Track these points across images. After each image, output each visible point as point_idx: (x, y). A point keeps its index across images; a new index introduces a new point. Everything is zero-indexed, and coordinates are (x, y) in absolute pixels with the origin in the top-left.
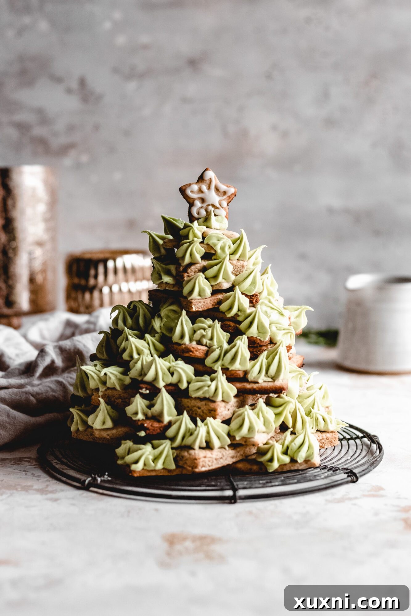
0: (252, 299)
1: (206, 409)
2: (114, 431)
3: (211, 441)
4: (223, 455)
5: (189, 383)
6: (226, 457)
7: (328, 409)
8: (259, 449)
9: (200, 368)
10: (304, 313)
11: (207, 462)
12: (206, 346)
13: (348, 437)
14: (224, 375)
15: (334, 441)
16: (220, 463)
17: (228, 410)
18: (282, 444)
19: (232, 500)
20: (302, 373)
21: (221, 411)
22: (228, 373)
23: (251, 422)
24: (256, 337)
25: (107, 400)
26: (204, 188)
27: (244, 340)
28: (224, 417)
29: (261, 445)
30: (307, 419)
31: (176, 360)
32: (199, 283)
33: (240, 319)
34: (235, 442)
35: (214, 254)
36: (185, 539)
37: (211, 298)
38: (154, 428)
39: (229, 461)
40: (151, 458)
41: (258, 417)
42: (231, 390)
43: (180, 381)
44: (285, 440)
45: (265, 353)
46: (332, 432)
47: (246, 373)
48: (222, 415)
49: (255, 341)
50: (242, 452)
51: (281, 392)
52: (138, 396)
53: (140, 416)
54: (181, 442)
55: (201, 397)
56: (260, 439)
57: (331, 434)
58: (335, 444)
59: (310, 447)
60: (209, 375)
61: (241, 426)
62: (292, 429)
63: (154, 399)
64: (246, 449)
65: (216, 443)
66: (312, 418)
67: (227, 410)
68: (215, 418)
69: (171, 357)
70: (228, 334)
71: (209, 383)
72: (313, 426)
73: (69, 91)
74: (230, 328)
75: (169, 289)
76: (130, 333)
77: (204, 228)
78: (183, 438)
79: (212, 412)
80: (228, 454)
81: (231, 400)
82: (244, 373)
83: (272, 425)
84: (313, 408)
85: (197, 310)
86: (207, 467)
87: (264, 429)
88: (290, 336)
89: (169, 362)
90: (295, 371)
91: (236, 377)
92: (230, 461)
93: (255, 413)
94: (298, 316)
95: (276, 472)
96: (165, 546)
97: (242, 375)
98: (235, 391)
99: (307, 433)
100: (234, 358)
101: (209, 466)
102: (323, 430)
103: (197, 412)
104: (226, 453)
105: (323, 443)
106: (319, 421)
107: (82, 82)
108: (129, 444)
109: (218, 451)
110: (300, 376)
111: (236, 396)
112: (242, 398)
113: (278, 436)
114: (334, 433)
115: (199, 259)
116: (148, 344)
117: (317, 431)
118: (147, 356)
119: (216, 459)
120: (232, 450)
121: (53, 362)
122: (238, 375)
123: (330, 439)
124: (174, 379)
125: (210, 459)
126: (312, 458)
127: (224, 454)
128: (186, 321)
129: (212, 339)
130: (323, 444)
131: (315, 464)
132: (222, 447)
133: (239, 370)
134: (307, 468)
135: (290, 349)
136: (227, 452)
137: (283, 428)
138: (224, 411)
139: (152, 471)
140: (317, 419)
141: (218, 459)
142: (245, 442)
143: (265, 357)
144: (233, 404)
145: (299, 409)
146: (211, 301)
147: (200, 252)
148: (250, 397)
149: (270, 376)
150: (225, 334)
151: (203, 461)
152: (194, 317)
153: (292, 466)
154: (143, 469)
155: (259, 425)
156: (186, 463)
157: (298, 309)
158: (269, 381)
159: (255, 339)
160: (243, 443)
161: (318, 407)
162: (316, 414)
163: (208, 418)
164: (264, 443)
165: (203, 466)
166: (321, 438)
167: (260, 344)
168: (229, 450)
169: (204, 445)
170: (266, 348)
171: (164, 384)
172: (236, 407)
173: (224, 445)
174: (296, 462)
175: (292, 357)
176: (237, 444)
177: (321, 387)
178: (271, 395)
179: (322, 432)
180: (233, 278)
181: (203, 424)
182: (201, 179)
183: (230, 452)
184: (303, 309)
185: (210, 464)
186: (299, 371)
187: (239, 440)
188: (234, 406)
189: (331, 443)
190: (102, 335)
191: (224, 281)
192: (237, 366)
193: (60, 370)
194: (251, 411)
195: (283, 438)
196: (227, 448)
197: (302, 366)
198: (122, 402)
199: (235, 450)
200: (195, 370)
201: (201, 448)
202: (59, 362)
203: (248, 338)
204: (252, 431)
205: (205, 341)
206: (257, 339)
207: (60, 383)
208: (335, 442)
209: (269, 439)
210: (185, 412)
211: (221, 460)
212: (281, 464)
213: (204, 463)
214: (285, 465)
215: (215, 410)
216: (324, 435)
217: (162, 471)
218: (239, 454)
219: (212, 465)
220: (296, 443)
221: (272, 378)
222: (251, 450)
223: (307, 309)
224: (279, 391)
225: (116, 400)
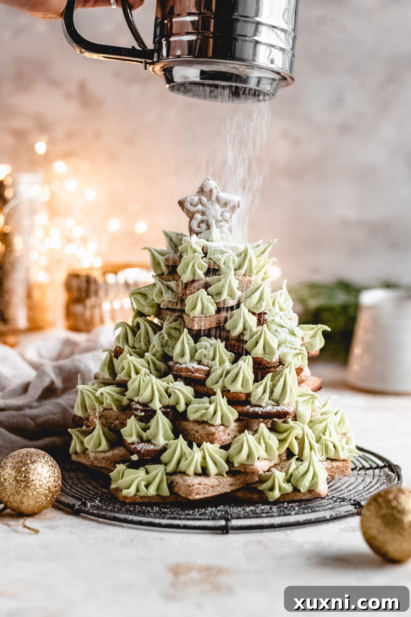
0: (260, 318)
1: (204, 433)
2: (110, 454)
3: (208, 467)
4: (220, 482)
5: (187, 405)
6: (223, 484)
7: (345, 435)
8: (260, 476)
9: (201, 389)
10: (320, 334)
11: (202, 490)
12: (208, 366)
13: (367, 466)
14: (225, 397)
15: (346, 470)
16: (216, 490)
17: (229, 435)
18: (286, 471)
19: (225, 530)
20: (315, 397)
21: (219, 436)
22: (229, 395)
23: (250, 448)
24: (262, 358)
25: (105, 421)
26: (204, 199)
27: (249, 361)
28: (223, 443)
29: (261, 472)
30: (316, 446)
31: (176, 380)
32: (202, 301)
33: (246, 338)
34: (234, 469)
35: (218, 270)
36: (190, 569)
37: (216, 316)
38: (149, 452)
39: (227, 489)
40: (143, 483)
41: (260, 444)
42: (232, 414)
43: (178, 403)
44: (289, 467)
45: (270, 375)
46: (344, 460)
47: (249, 395)
48: (221, 440)
49: (261, 362)
50: (242, 480)
51: (285, 417)
52: (133, 417)
53: (134, 439)
54: (176, 468)
55: (200, 421)
56: (261, 466)
57: (342, 462)
58: (347, 473)
59: (314, 476)
60: (209, 397)
61: (240, 451)
62: (297, 457)
63: (150, 422)
64: (247, 477)
65: (213, 469)
66: (322, 445)
67: (227, 434)
68: (212, 442)
69: (170, 377)
70: (233, 354)
71: (208, 405)
72: (323, 454)
73: (68, 96)
74: (235, 348)
75: (172, 308)
76: (131, 351)
77: (204, 242)
78: (179, 462)
79: (210, 436)
80: (226, 482)
81: (231, 424)
82: (247, 396)
83: (274, 452)
84: (324, 434)
85: (199, 328)
86: (201, 495)
87: (265, 455)
88: (302, 358)
89: (168, 383)
90: (306, 395)
91: (238, 400)
92: (228, 489)
93: (257, 438)
94: (314, 336)
95: (276, 502)
96: (169, 577)
97: (244, 398)
98: (236, 415)
99: (311, 461)
100: (234, 380)
101: (204, 494)
102: (333, 458)
103: (195, 437)
104: (223, 480)
105: (333, 472)
106: (329, 448)
107: (82, 87)
108: (121, 467)
109: (215, 478)
110: (312, 400)
111: (236, 421)
112: (244, 422)
113: (284, 464)
114: (346, 462)
115: (203, 276)
116: (149, 363)
117: (328, 459)
118: (145, 376)
119: (212, 487)
120: (230, 477)
121: (52, 383)
122: (240, 398)
123: (341, 468)
124: (170, 401)
125: (205, 486)
126: (317, 488)
127: (222, 481)
128: (188, 339)
129: (213, 359)
130: (334, 474)
131: (320, 494)
132: (219, 474)
133: (241, 393)
134: (312, 498)
135: (301, 371)
136: (225, 480)
137: (290, 454)
138: (223, 435)
139: (145, 497)
140: (327, 446)
141: (214, 486)
142: (244, 469)
143: (270, 379)
144: (233, 428)
145: (307, 435)
146: (215, 319)
147: (202, 268)
148: (255, 422)
149: (274, 399)
150: (229, 353)
151: (197, 488)
152: (196, 336)
153: (295, 496)
154: (135, 495)
155: (259, 451)
156: (180, 489)
157: (313, 329)
158: (274, 404)
159: (261, 360)
160: (242, 470)
161: (330, 433)
162: (326, 440)
163: (204, 443)
164: (265, 471)
165: (198, 494)
166: (331, 467)
167: (266, 365)
168: (227, 477)
169: (200, 470)
170: (274, 370)
171: (161, 406)
172: (238, 431)
173: (223, 472)
174: (299, 491)
175: (306, 380)
176: (236, 471)
177: (338, 412)
178: (275, 419)
179: (332, 460)
180: (238, 294)
181: (198, 449)
182: (201, 191)
183: (228, 480)
184: (319, 329)
185: (205, 491)
186: (312, 395)
187: (238, 467)
188: (235, 431)
189: (343, 473)
190: (106, 353)
191: (229, 297)
192: (237, 388)
193: (59, 392)
194: (251, 436)
195: (287, 465)
196: (225, 475)
197: (319, 390)
198: (120, 423)
199: (234, 477)
200: (195, 391)
201: (196, 474)
202: (59, 383)
203: (253, 358)
204: (252, 457)
205: (205, 361)
206: (263, 360)
207: (58, 404)
208: (347, 471)
209: (271, 467)
210: (181, 436)
211: (218, 488)
212: (283, 493)
213: (198, 490)
214: (288, 494)
215: (213, 434)
216: (335, 464)
217: (156, 497)
218: (238, 482)
219: (207, 493)
220: (300, 471)
221: (277, 402)
222: (254, 478)
223: (324, 329)
224: (283, 415)
225: (113, 422)
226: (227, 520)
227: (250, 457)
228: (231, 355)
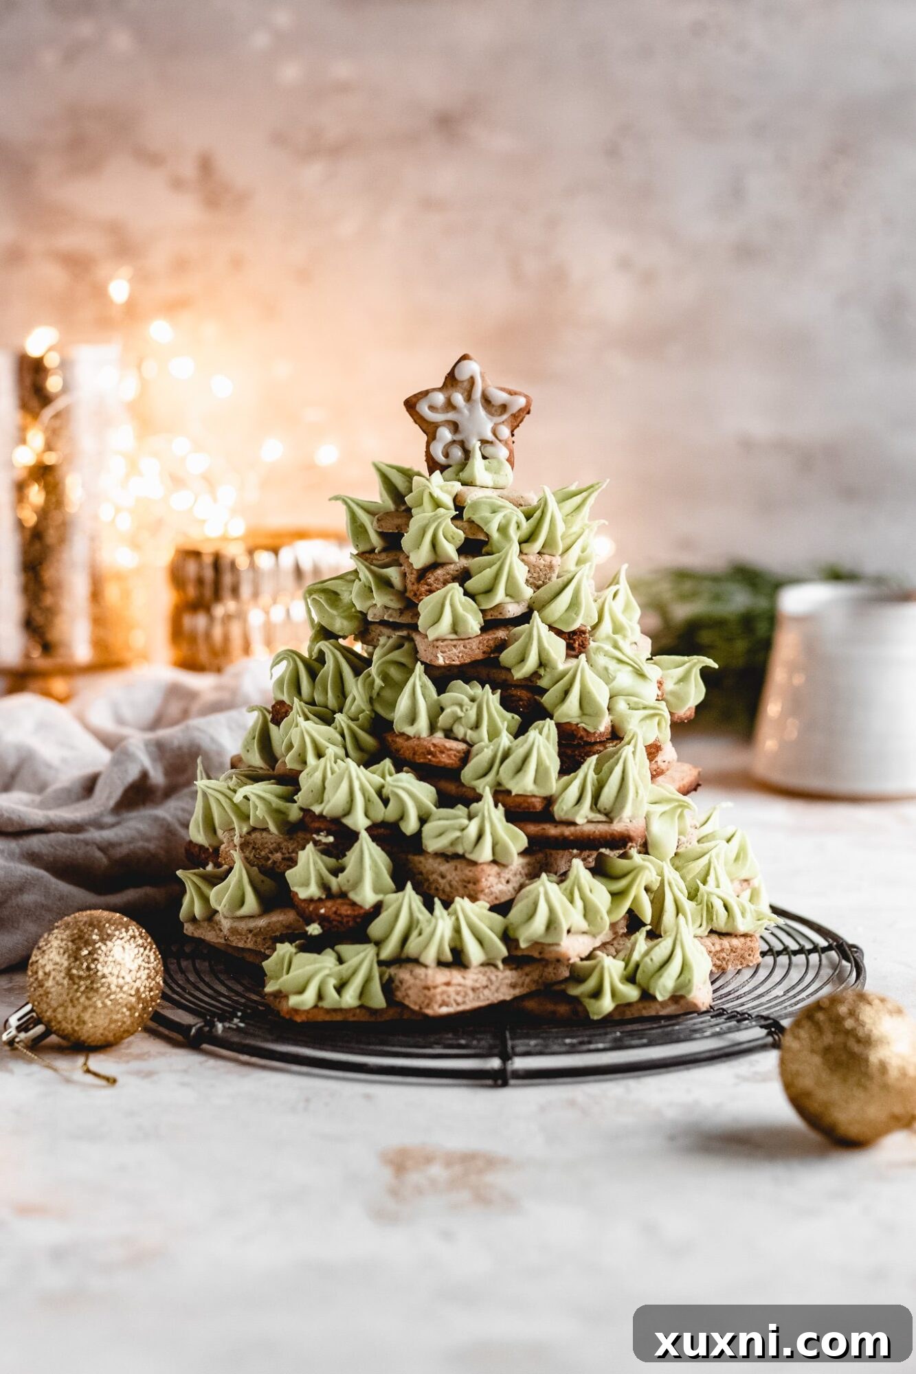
0: (572, 641)
1: (457, 879)
2: (262, 922)
3: (465, 950)
4: (489, 980)
5: (423, 820)
6: (496, 984)
7: (749, 884)
8: (572, 967)
9: (451, 788)
10: (696, 673)
11: (453, 996)
12: (464, 741)
13: (794, 946)
14: (500, 805)
15: (749, 955)
16: (481, 996)
17: (508, 882)
18: (626, 958)
19: (499, 1079)
20: (686, 804)
21: (489, 885)
22: (509, 800)
23: (551, 910)
24: (577, 724)
25: (252, 855)
26: (459, 398)
27: (549, 729)
28: (496, 898)
29: (575, 959)
30: (688, 906)
31: (399, 770)
32: (452, 605)
33: (543, 683)
34: (519, 953)
35: (486, 543)
36: (429, 1160)
37: (481, 638)
38: (343, 918)
39: (504, 994)
40: (332, 982)
41: (572, 901)
42: (515, 840)
43: (402, 816)
44: (632, 950)
45: (592, 760)
46: (745, 935)
47: (549, 801)
48: (492, 893)
49: (575, 733)
50: (535, 976)
51: (625, 846)
52: (310, 846)
53: (313, 891)
54: (399, 950)
55: (449, 853)
56: (574, 947)
57: (742, 939)
58: (752, 962)
59: (685, 966)
60: (467, 805)
61: (531, 916)
62: (649, 927)
63: (345, 855)
64: (546, 970)
65: (475, 953)
66: (700, 904)
67: (504, 881)
68: (474, 899)
69: (387, 763)
70: (516, 717)
71: (465, 821)
72: (702, 921)
73: (177, 184)
74: (521, 703)
75: (391, 620)
76: (306, 710)
77: (457, 487)
78: (405, 939)
79: (470, 886)
80: (502, 979)
81: (512, 861)
82: (545, 802)
83: (602, 918)
84: (704, 882)
85: (447, 662)
86: (452, 1006)
87: (584, 925)
88: (659, 724)
89: (383, 777)
90: (669, 800)
91: (526, 810)
92: (506, 994)
93: (566, 889)
94: (684, 679)
95: (609, 1021)
96: (387, 1174)
97: (539, 805)
98: (523, 842)
99: (679, 937)
100: (520, 768)
101: (458, 1004)
102: (724, 931)
103: (438, 886)
104: (497, 976)
105: (724, 959)
106: (715, 909)
107: (206, 166)
108: (285, 949)
109: (480, 972)
110: (679, 810)
111: (523, 853)
112: (540, 856)
113: (621, 942)
114: (749, 939)
115: (454, 555)
116: (343, 735)
117: (712, 932)
118: (335, 762)
119: (474, 990)
120: (511, 969)
121: (144, 775)
122: (531, 807)
123: (739, 951)
124: (390, 813)
125: (459, 988)
126: (689, 992)
127: (493, 978)
128: (423, 687)
129: (477, 726)
130: (724, 963)
131: (695, 1005)
132: (488, 964)
133: (534, 796)
134: (679, 1013)
135: (657, 751)
136: (501, 975)
137: (633, 922)
138: (496, 884)
139: (335, 1010)
140: (710, 906)
141: (478, 989)
142: (540, 953)
143: (593, 767)
144: (517, 869)
145: (670, 884)
146: (480, 643)
147: (453, 538)
148: (562, 857)
149: (602, 809)
150: (509, 715)
151: (443, 993)
152: (442, 678)
153: (644, 1008)
154: (316, 1006)
155: (572, 916)
156: (407, 995)
157: (684, 663)
158: (601, 820)
159: (574, 728)
160: (536, 955)
161: (717, 879)
162: (709, 894)
163: (458, 899)
164: (583, 956)
165: (444, 1004)
166: (718, 948)
167: (585, 739)
168: (504, 969)
169: (448, 956)
170: (601, 748)
171: (367, 823)
172: (526, 875)
173: (495, 959)
174: (654, 998)
175: (668, 770)
176: (523, 956)
177: (732, 836)
178: (603, 850)
179: (721, 935)
180: (528, 592)
181: (445, 912)
182: (451, 380)
183: (506, 975)
184: (695, 664)
185: (459, 999)
186: (678, 800)
187: (527, 949)
188: (520, 874)
189: (743, 961)
190: (256, 714)
191: (508, 599)
192: (525, 785)
193: (159, 794)
194: (555, 885)
195: (629, 945)
196: (501, 966)
197: (695, 790)
198: (284, 859)
199: (519, 970)
200: (439, 792)
201: (441, 964)
202: (157, 777)
203: (558, 725)
204: (555, 928)
205: (460, 731)
206: (578, 728)
207: (156, 819)
208: (751, 958)
209: (595, 949)
210: (409, 885)
211: (486, 992)
212: (619, 1003)
213: (445, 997)
214: (629, 1005)
215: (476, 881)
216: (726, 942)
217: (358, 1011)
218: (528, 980)
219: (464, 1003)
220: (654, 958)
221: (607, 815)
222: (560, 972)
223: (704, 665)
224: (621, 842)
225: (270, 855)
226: (506, 1057)
227: (552, 928)
228: (513, 718)
